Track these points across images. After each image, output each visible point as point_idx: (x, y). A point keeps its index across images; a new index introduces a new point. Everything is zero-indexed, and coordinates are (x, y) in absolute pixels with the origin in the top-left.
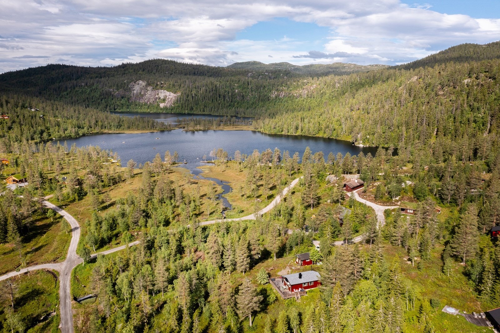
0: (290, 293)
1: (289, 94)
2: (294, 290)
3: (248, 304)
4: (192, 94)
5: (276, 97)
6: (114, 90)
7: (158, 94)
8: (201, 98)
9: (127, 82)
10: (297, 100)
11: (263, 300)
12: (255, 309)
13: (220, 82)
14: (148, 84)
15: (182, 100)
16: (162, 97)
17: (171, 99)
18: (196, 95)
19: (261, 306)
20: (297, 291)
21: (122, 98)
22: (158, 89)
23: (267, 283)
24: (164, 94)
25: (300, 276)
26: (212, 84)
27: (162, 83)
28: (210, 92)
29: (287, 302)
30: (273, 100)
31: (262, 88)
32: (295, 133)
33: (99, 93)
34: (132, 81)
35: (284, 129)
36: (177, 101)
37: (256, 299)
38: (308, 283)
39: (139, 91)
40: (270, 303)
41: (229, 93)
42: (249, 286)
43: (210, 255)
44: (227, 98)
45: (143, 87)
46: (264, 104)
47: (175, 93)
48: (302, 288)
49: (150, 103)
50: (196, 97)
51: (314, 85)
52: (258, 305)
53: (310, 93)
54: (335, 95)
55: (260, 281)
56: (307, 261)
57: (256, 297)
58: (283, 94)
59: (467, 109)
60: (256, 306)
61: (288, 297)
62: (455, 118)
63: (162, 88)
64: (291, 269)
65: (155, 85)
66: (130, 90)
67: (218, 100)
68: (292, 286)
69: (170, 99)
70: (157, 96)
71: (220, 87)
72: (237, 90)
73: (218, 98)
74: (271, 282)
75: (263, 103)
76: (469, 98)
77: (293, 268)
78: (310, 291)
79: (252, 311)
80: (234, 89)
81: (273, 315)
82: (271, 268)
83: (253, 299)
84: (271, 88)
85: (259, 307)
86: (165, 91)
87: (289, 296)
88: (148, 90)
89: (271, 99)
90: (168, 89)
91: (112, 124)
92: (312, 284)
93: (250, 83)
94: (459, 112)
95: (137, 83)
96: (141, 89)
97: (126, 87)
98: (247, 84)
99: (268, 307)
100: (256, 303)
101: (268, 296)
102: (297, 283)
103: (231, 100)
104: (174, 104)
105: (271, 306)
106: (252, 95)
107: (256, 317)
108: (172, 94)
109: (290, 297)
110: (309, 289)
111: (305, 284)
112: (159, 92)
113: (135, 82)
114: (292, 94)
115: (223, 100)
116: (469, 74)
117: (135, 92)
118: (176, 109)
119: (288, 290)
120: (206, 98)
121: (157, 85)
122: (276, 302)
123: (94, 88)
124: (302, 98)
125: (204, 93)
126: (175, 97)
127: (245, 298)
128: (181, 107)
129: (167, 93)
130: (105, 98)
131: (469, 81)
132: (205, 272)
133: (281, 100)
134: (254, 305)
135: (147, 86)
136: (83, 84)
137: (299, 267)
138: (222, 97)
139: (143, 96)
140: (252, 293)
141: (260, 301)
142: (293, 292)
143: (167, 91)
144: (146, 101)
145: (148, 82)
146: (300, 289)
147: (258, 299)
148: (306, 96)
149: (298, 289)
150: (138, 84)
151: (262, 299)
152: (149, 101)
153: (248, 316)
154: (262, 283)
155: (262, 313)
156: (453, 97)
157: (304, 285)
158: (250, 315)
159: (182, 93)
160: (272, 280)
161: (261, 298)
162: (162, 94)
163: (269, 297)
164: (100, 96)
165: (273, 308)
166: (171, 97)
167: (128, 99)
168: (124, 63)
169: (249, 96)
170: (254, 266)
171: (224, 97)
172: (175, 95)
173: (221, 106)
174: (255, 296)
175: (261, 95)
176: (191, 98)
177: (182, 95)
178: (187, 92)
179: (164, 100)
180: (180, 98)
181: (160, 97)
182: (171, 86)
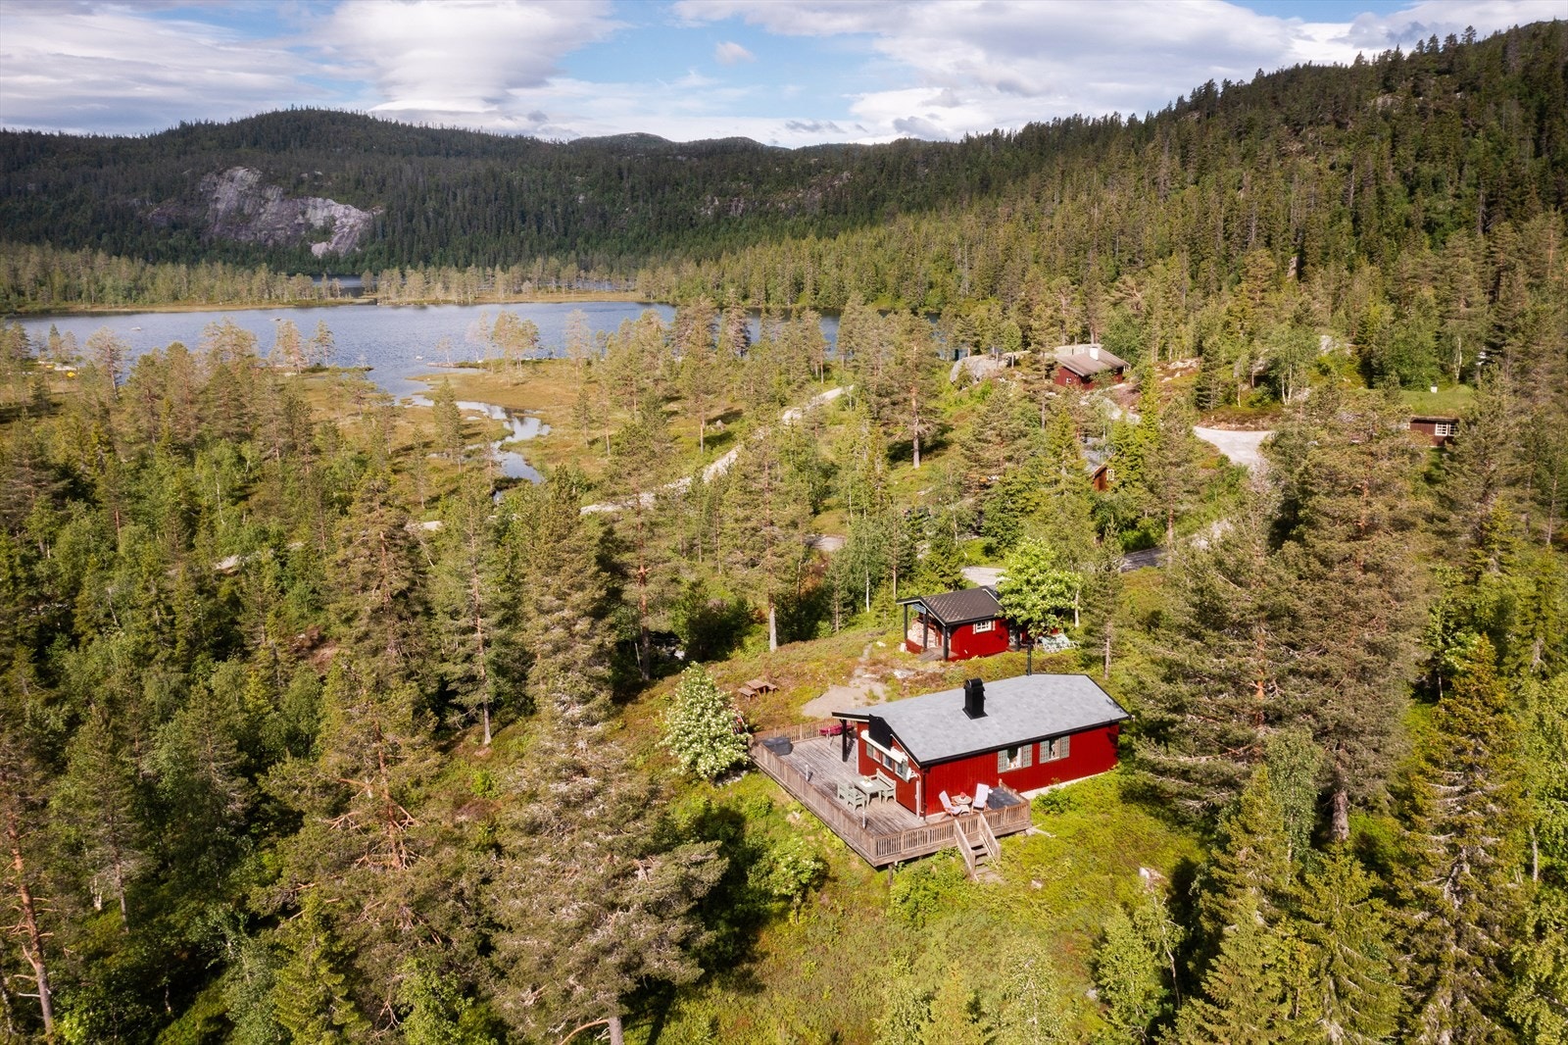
0: (915, 821)
1: (763, 203)
2: (943, 796)
3: (590, 923)
4: (426, 213)
5: (718, 216)
6: (143, 201)
7: (304, 213)
8: (458, 223)
9: (193, 173)
10: (788, 223)
11: (726, 878)
12: (653, 965)
13: (524, 171)
14: (268, 180)
15: (389, 230)
16: (319, 223)
17: (352, 227)
18: (439, 214)
19: (707, 937)
20: (961, 805)
21: (175, 227)
22: (303, 196)
23: (737, 767)
24: (325, 213)
25: (975, 705)
26: (494, 176)
27: (316, 177)
28: (488, 202)
29: (901, 886)
30: (707, 224)
31: (667, 188)
32: (792, 302)
33: (90, 213)
34: (211, 168)
35: (754, 290)
36: (374, 235)
37: (655, 877)
38: (1035, 742)
39: (234, 203)
40: (775, 906)
41: (554, 207)
42: (588, 757)
43: (361, 625)
44: (549, 223)
45: (250, 188)
46: (677, 237)
47: (364, 209)
48: (993, 784)
49: (276, 243)
50: (441, 221)
51: (846, 174)
52: (676, 930)
53: (832, 199)
54: (918, 199)
55: (686, 759)
56: (978, 629)
57: (656, 862)
58: (741, 205)
59: (1398, 186)
60: (660, 939)
61: (908, 852)
62: (1356, 221)
63: (316, 191)
64: (885, 679)
65: (293, 181)
66: (203, 200)
67: (517, 230)
68: (926, 768)
69: (346, 230)
70: (300, 219)
71: (525, 187)
72: (581, 197)
73: (518, 222)
74: (764, 758)
75: (673, 236)
76: (1401, 151)
77: (898, 674)
78: (1049, 803)
79: (629, 984)
80: (570, 192)
81: (807, 997)
82: (758, 683)
83: (628, 873)
84: (700, 185)
85: (684, 944)
86: (330, 201)
87: (913, 842)
88: (267, 200)
89: (702, 222)
90: (342, 195)
91: (109, 282)
92: (1059, 752)
93: (625, 174)
94: (1370, 194)
95: (226, 175)
96: (243, 196)
97: (187, 191)
98: (615, 175)
99: (766, 940)
100: (657, 909)
101: (755, 855)
102: (961, 749)
103: (562, 230)
104: (362, 245)
105: (780, 928)
106: (635, 210)
107: (670, 1030)
108: (354, 212)
109: (919, 849)
110: (1045, 791)
111: (1012, 749)
112: (307, 206)
113: (220, 174)
114: (773, 205)
115: (534, 227)
116: (1387, 79)
117: (221, 206)
118: (371, 261)
119: (895, 808)
120: (475, 223)
121: (301, 182)
122: (820, 899)
123: (71, 197)
124: (804, 215)
125: (468, 206)
126: (365, 221)
127: (554, 875)
128: (385, 255)
129: (338, 210)
130: (113, 230)
131: (1389, 101)
132: (303, 726)
133: (734, 225)
134: (646, 930)
135: (262, 184)
136: (32, 187)
137: (934, 667)
138: (531, 217)
139: (247, 219)
140: (616, 828)
141: (699, 891)
142: (936, 818)
143: (337, 201)
144: (262, 236)
145: (266, 171)
146: (983, 791)
147: (672, 873)
148: (817, 210)
149: (971, 792)
150: (232, 180)
151: (712, 874)
152: (270, 236)
153: (598, 1030)
154: (702, 766)
155: (716, 990)
156: (1342, 155)
157: (1007, 765)
158: (614, 1023)
159: (390, 208)
160: (770, 747)
161: (708, 864)
162: (319, 212)
163: (763, 863)
164: (94, 222)
165: (803, 940)
166: (351, 221)
167: (198, 233)
168: (188, 122)
169: (623, 216)
170: (647, 685)
171: (540, 220)
172: (365, 215)
173: (527, 246)
174: (647, 852)
175: (667, 209)
176: (424, 223)
177: (388, 214)
178: (409, 204)
179: (325, 233)
180: (384, 225)
181: (312, 221)
182: (352, 184)
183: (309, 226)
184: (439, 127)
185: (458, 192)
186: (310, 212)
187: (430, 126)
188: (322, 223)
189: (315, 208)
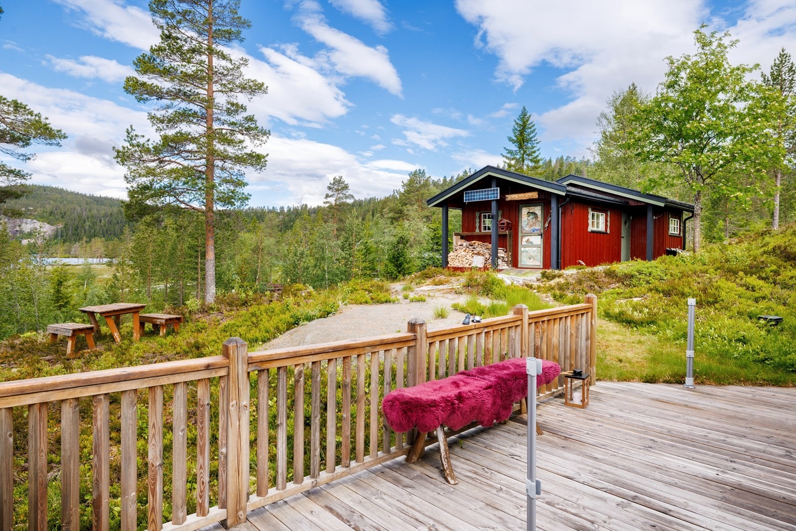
4: (85, 227)
7: (20, 226)
8: (101, 232)
15: (64, 234)
16: (27, 231)
17: (45, 233)
22: (20, 218)
24: (32, 226)
27: (29, 210)
36: (56, 236)
47: (52, 225)
50: (92, 231)
63: (28, 216)
69: (42, 234)
70: (18, 228)
86: (35, 221)
90: (41, 218)
108: (47, 226)
112: (22, 223)
120: (109, 232)
126: (53, 230)
129: (39, 225)
143: (39, 221)
159: (66, 225)
162: (28, 225)
166: (45, 230)
172: (53, 227)
176: (83, 231)
177: (65, 227)
178: (76, 223)
179: (30, 235)
180: (62, 232)
181: (24, 229)
182: (48, 214)
183: (21, 232)
184: (99, 196)
185: (103, 219)
186: (23, 225)
187: (95, 195)
188: (29, 230)
189: (26, 223)
